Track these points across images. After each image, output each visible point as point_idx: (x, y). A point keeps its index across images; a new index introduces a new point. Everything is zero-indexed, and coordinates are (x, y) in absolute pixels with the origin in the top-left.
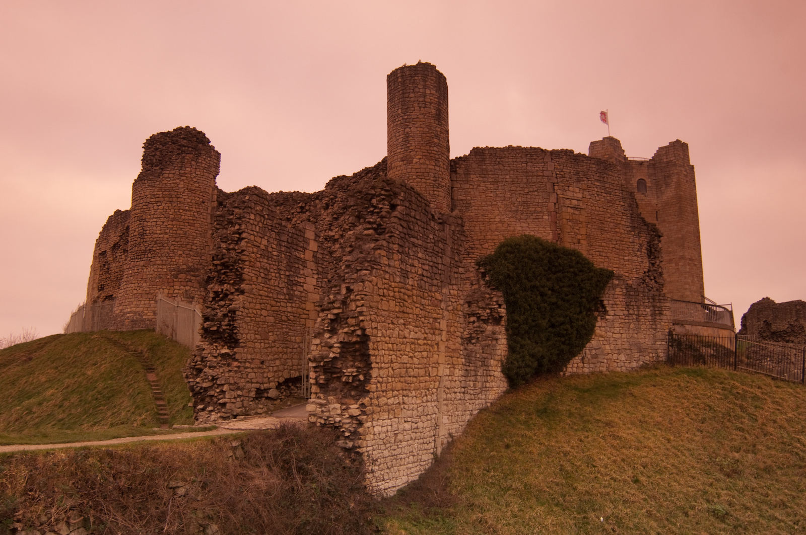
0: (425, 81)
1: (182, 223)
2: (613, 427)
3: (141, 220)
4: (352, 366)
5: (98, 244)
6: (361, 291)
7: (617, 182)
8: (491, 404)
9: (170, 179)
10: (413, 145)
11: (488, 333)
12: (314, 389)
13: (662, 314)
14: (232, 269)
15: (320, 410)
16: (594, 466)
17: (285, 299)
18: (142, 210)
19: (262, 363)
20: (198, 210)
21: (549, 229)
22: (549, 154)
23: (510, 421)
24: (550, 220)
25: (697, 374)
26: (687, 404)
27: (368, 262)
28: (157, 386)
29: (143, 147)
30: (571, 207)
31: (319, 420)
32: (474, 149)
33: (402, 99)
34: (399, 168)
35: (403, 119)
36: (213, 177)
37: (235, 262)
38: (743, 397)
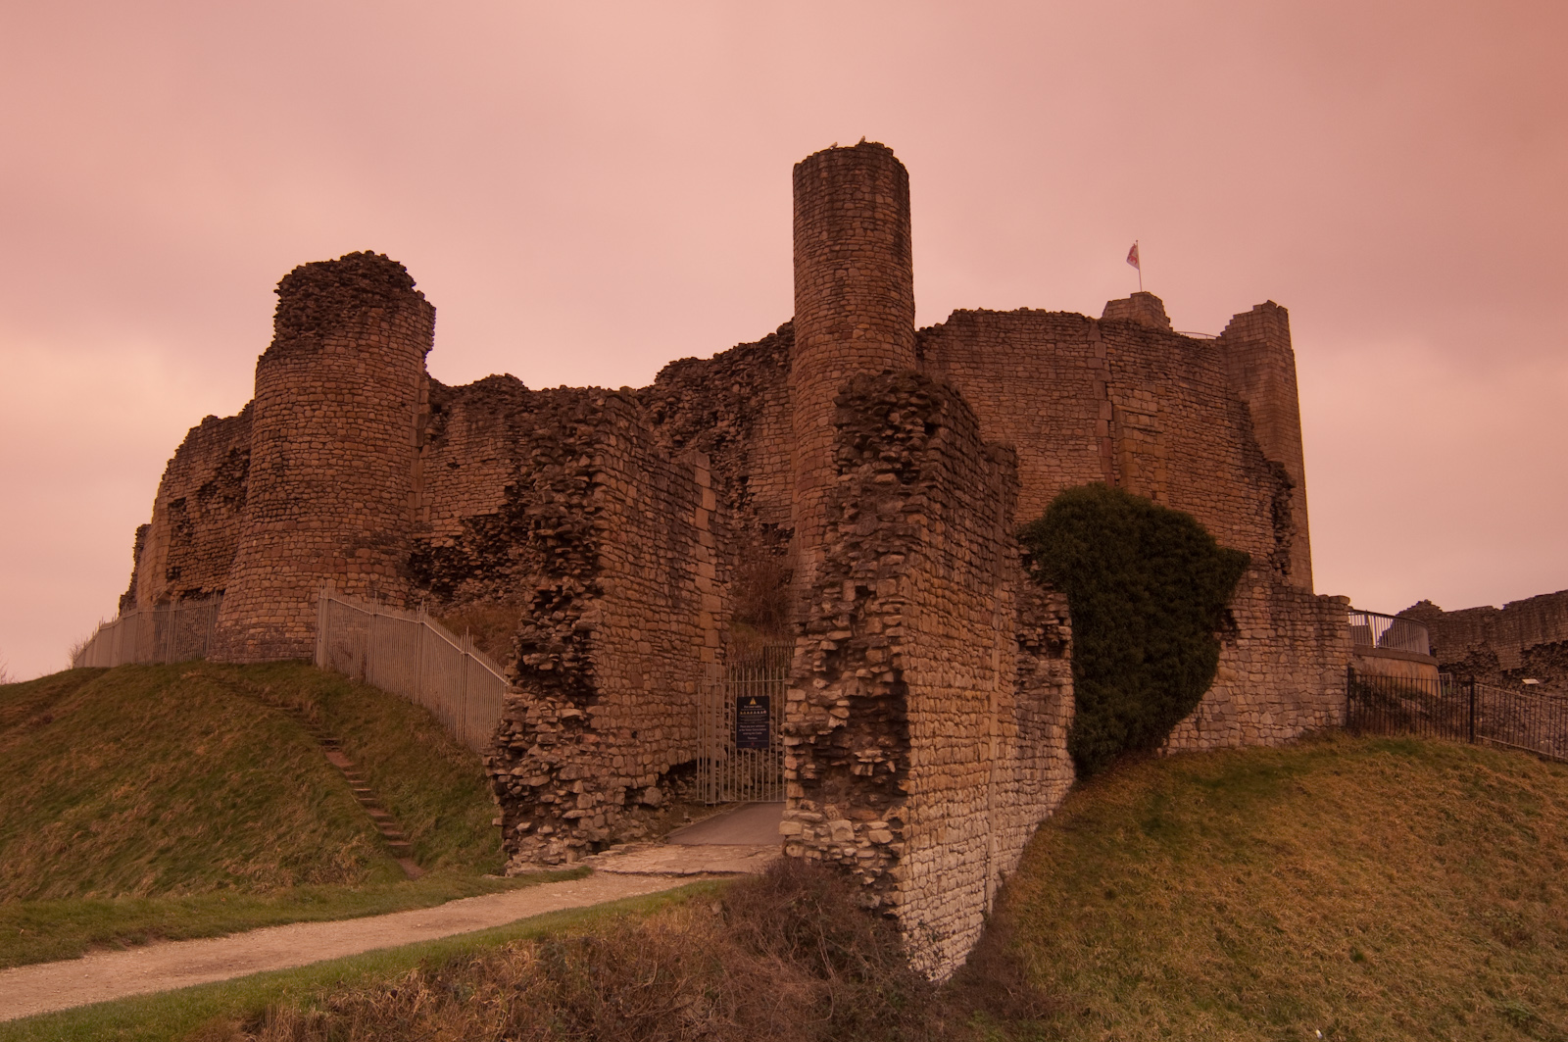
0: (874, 179)
1: (362, 447)
2: (1290, 854)
3: (277, 437)
4: (871, 745)
5: (166, 485)
6: (892, 596)
7: (1217, 383)
8: (1054, 810)
9: (339, 356)
10: (852, 302)
11: (1041, 673)
12: (792, 789)
13: (1335, 637)
14: (576, 547)
15: (812, 832)
16: (1281, 931)
17: (667, 606)
18: (280, 418)
19: (634, 735)
20: (394, 420)
21: (1099, 470)
22: (1095, 325)
23: (1099, 845)
24: (1101, 454)
25: (1409, 750)
26: (1405, 808)
27: (899, 537)
28: (356, 778)
29: (276, 291)
30: (1139, 429)
31: (809, 853)
32: (955, 312)
33: (830, 213)
34: (823, 348)
35: (832, 251)
36: (420, 355)
37: (584, 532)
38: (1503, 796)
